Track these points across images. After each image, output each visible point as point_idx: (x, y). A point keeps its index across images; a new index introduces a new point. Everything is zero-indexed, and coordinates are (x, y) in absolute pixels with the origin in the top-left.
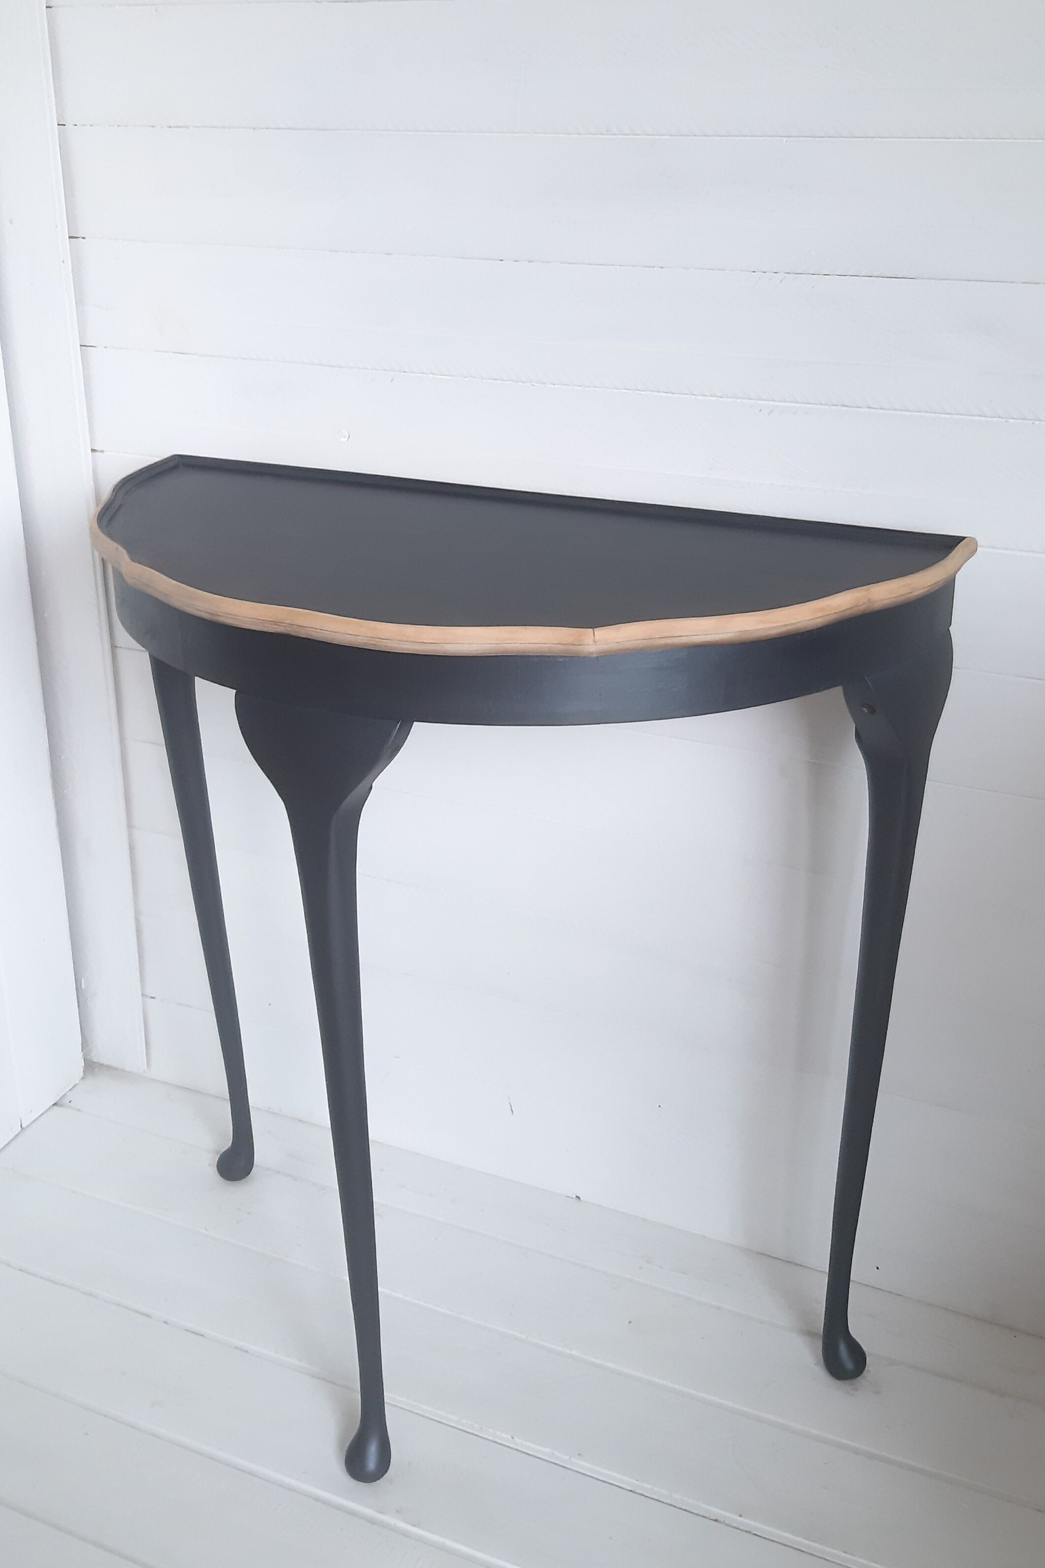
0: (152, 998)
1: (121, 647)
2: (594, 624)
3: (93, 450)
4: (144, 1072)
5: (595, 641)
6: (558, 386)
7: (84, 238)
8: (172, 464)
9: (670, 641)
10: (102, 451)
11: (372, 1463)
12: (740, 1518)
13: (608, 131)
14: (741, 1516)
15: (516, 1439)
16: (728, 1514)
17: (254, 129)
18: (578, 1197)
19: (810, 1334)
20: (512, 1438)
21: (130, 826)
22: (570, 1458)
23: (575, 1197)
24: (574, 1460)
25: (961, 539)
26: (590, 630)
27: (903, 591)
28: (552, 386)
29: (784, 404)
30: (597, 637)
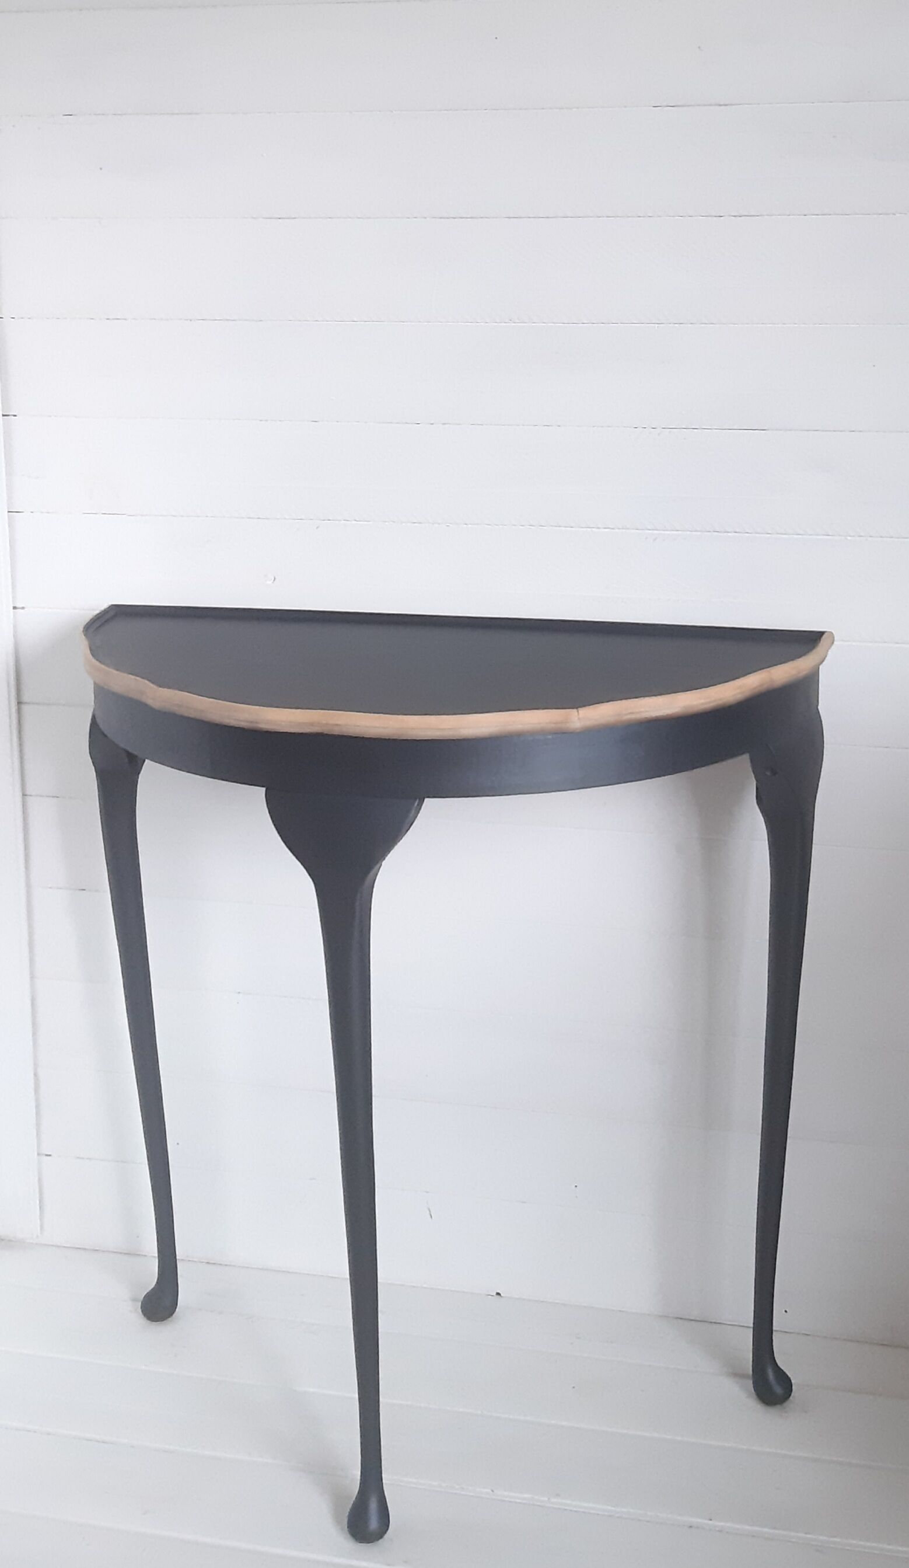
0: (47, 1155)
1: (31, 796)
2: (577, 705)
3: (15, 608)
4: (37, 1236)
5: (579, 719)
6: (470, 526)
7: (15, 416)
8: (112, 613)
9: (633, 717)
10: (23, 608)
11: (374, 1524)
12: (710, 1522)
13: (511, 320)
14: (711, 1520)
15: (495, 1491)
16: (699, 1520)
17: (191, 320)
18: (498, 1294)
19: (737, 1375)
20: (493, 1491)
21: (32, 977)
22: (549, 1499)
23: (495, 1294)
24: (553, 1500)
25: (822, 633)
26: (575, 710)
27: (794, 672)
28: (465, 526)
29: (666, 532)
30: (581, 716)
